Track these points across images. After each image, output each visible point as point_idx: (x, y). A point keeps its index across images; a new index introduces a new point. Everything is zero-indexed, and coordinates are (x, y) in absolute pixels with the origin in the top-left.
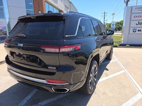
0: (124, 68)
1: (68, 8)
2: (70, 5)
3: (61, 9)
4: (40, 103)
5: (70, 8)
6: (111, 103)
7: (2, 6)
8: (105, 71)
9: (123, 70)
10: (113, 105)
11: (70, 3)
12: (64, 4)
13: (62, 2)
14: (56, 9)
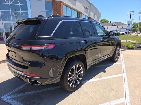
0: (125, 71)
1: (87, 9)
2: (90, 6)
3: (80, 11)
4: (26, 93)
5: (90, 9)
6: (86, 102)
7: (27, 11)
8: (102, 73)
9: (122, 73)
10: (87, 104)
11: (90, 4)
12: (83, 5)
13: (81, 4)
14: (75, 11)
